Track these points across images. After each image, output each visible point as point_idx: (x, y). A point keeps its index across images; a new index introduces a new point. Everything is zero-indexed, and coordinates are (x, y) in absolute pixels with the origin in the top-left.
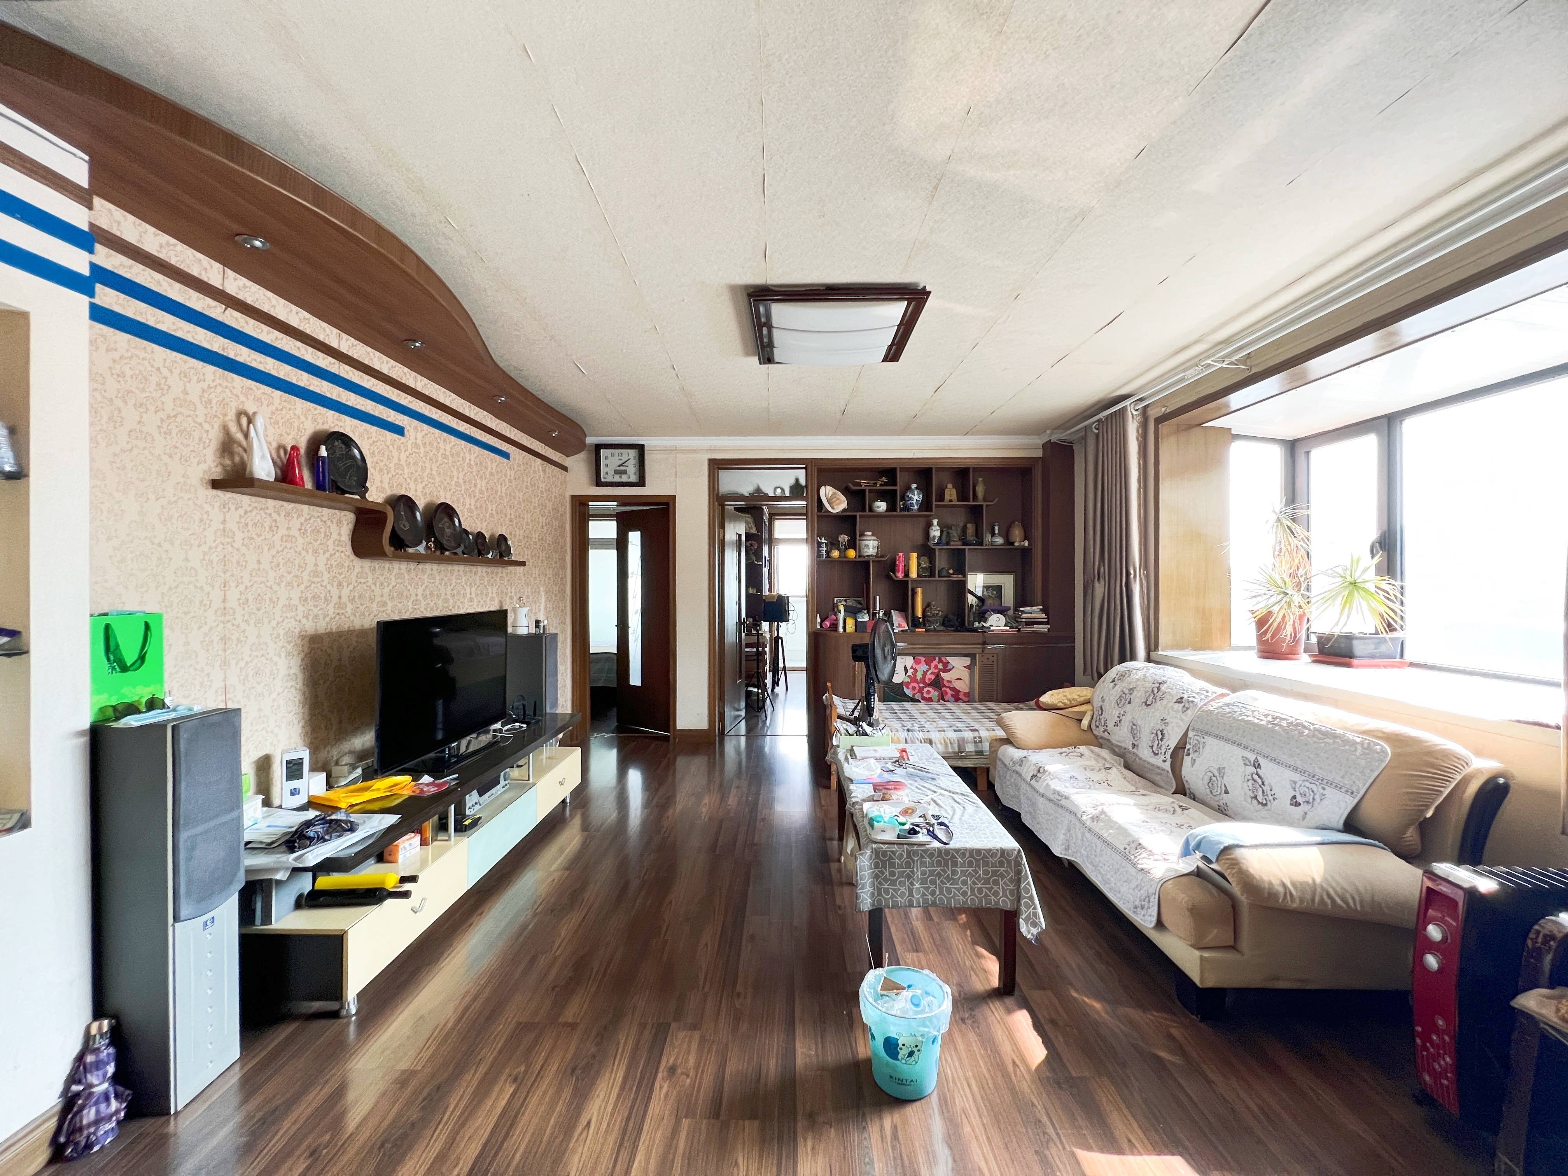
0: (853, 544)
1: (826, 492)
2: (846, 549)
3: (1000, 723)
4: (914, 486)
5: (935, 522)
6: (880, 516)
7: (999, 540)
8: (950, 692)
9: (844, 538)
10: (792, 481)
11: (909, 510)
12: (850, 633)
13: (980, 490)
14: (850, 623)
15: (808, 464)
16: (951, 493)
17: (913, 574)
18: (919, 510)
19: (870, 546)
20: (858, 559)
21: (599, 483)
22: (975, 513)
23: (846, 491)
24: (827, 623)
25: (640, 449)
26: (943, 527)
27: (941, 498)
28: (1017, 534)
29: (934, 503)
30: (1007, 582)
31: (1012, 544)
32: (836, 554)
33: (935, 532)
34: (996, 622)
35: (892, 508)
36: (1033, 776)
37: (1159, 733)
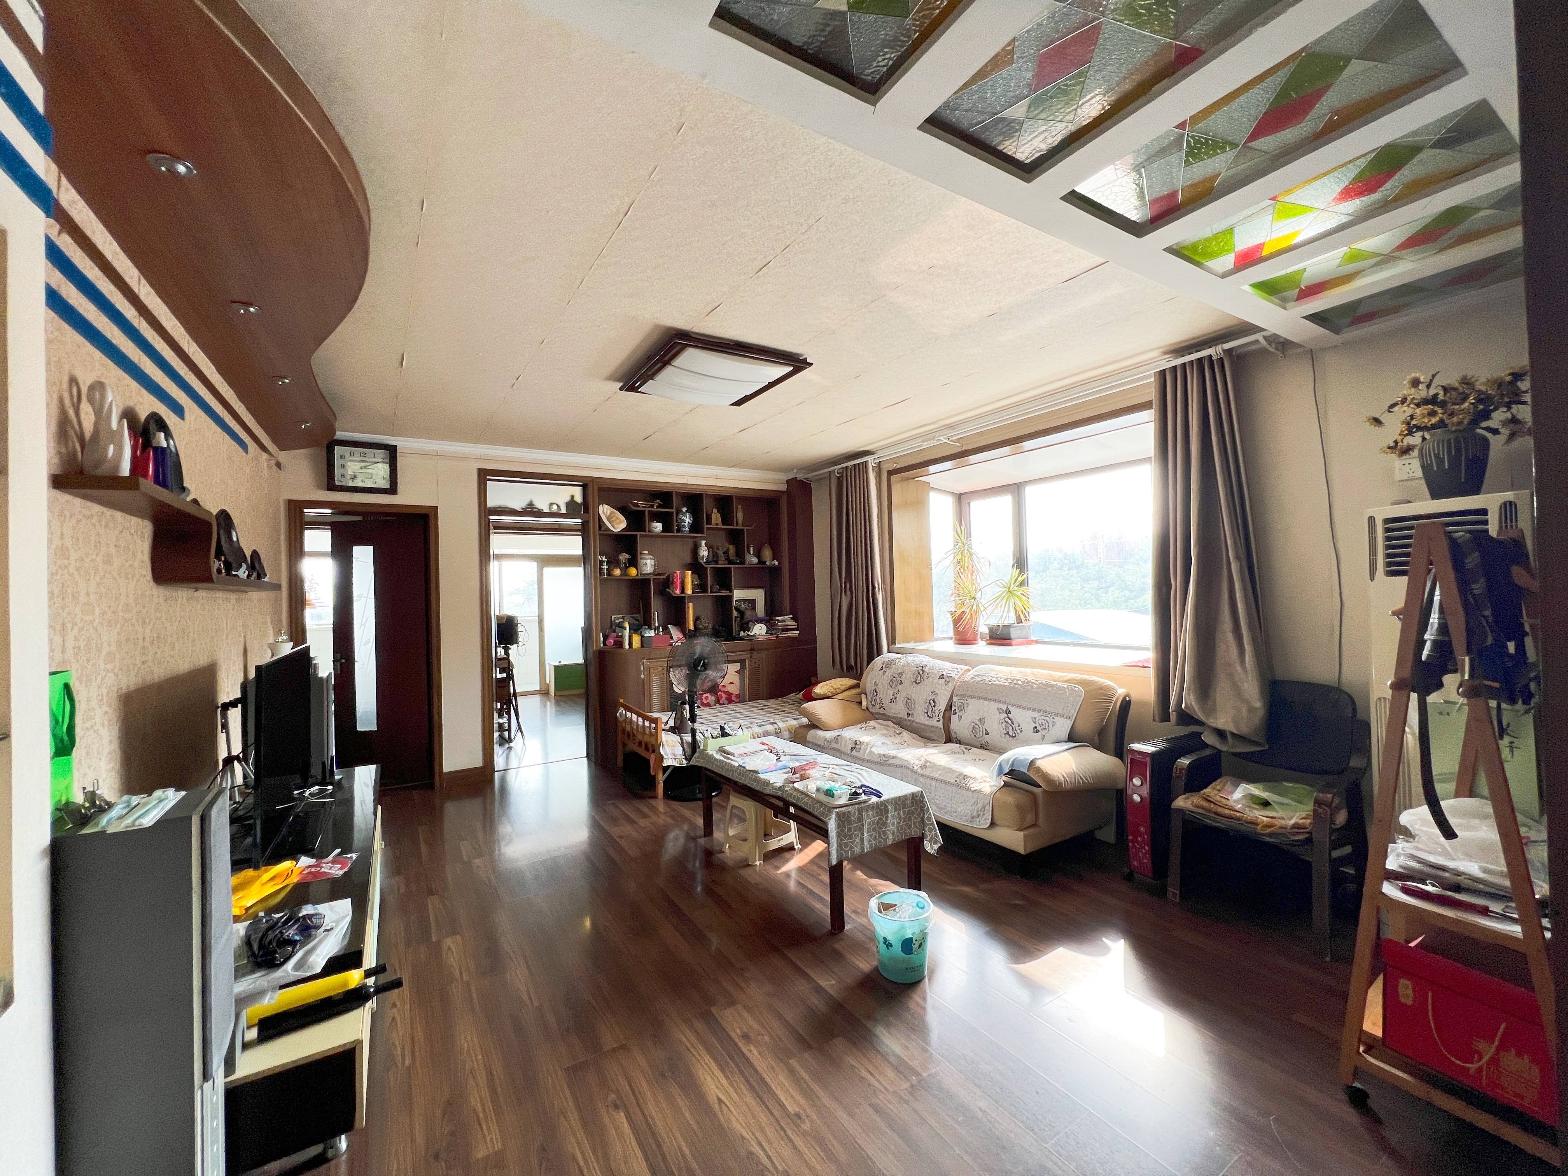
0: (633, 562)
1: (605, 510)
2: (627, 567)
3: (805, 713)
4: (685, 509)
5: (703, 542)
6: (657, 536)
7: (755, 560)
8: (724, 696)
9: (624, 557)
10: (568, 499)
11: (682, 531)
12: (636, 650)
13: (740, 516)
14: (636, 639)
15: (586, 484)
16: (716, 517)
17: (689, 591)
18: (690, 532)
19: (648, 565)
20: (640, 577)
21: (331, 486)
22: (735, 537)
23: (623, 510)
24: (611, 641)
25: (392, 452)
26: (709, 547)
27: (709, 522)
28: (767, 554)
29: (706, 526)
30: (758, 595)
31: (765, 563)
32: (617, 572)
33: (704, 552)
34: (759, 630)
35: (667, 528)
36: (852, 749)
37: (932, 702)
